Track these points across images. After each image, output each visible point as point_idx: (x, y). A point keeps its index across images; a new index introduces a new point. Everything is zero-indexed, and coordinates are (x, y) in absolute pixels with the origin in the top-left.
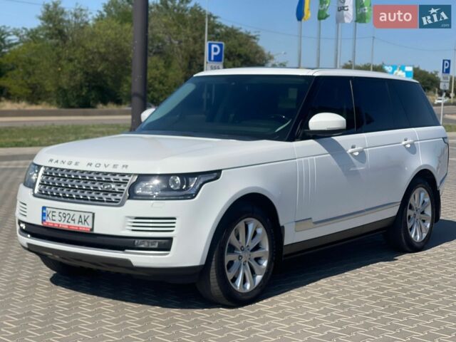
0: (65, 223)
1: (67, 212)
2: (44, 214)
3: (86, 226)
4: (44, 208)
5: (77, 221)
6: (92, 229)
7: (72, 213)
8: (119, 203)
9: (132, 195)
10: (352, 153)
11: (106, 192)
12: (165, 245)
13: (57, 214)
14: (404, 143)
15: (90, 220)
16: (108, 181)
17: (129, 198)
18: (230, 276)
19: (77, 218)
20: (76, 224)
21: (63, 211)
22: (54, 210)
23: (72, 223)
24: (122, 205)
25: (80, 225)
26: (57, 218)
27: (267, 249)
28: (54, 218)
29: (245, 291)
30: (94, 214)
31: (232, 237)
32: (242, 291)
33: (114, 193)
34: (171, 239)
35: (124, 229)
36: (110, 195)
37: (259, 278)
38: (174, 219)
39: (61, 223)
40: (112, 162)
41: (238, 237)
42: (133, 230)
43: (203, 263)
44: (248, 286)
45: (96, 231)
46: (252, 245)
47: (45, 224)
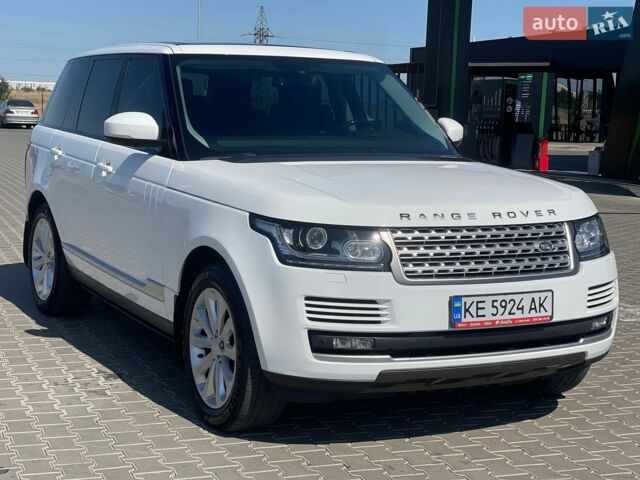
0: (505, 317)
1: (508, 298)
2: (457, 310)
3: (543, 313)
5: (526, 309)
6: (551, 317)
7: (517, 298)
8: (571, 269)
13: (488, 305)
15: (549, 303)
17: (580, 259)
19: (526, 304)
20: (526, 315)
21: (500, 297)
22: (481, 299)
23: (518, 315)
25: (534, 314)
26: (486, 312)
30: (553, 293)
33: (557, 255)
39: (498, 317)
47: (460, 326)
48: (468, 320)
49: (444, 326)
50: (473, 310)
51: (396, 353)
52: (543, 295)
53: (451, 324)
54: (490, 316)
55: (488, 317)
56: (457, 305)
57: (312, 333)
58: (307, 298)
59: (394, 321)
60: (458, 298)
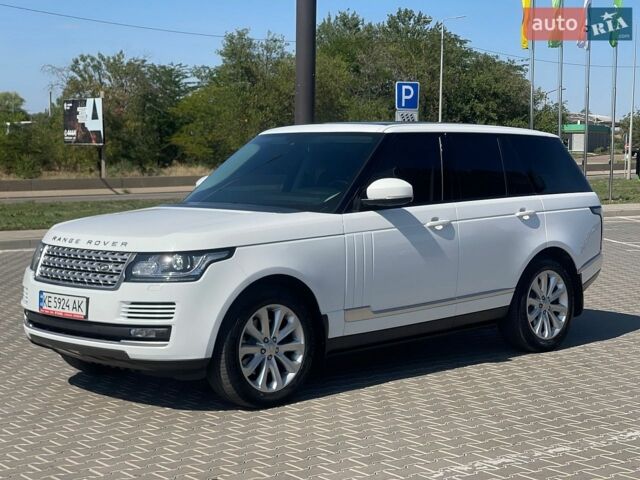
0: (60, 310)
1: (61, 297)
2: (41, 300)
3: (80, 313)
4: (41, 293)
5: (71, 307)
6: (86, 317)
7: (66, 298)
8: (115, 286)
9: (129, 277)
10: (432, 227)
11: (104, 273)
12: (163, 334)
13: (52, 300)
14: (518, 214)
15: (84, 306)
16: (107, 261)
17: (125, 281)
18: (247, 372)
19: (71, 304)
20: (71, 312)
21: (58, 296)
22: (50, 295)
23: (66, 310)
24: (116, 289)
26: (53, 304)
27: (303, 342)
28: (50, 304)
29: (270, 391)
30: (88, 299)
31: (250, 326)
32: (266, 390)
33: (111, 274)
34: (169, 327)
35: (119, 316)
36: (107, 277)
37: (291, 376)
38: (174, 304)
39: (56, 310)
40: (111, 239)
41: (259, 327)
42: (129, 317)
43: (210, 356)
44: (275, 386)
45: (90, 319)
46: (281, 336)
47: (42, 311)
48: (44, 307)
52: (81, 299)
54: (54, 308)
56: (41, 296)
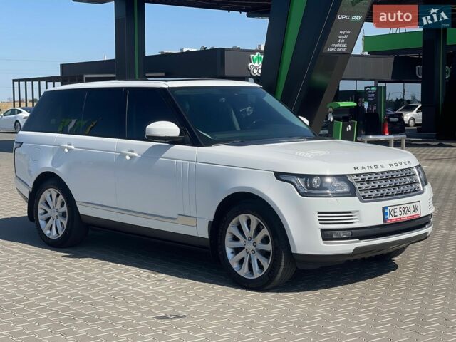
0: (404, 216)
1: (405, 206)
4: (385, 208)
5: (412, 211)
6: (420, 215)
7: (408, 206)
13: (398, 210)
15: (419, 208)
19: (411, 209)
20: (412, 214)
21: (402, 207)
22: (395, 207)
23: (409, 215)
25: (414, 214)
26: (398, 214)
28: (396, 214)
30: (420, 202)
39: (401, 217)
47: (388, 222)
48: (391, 218)
49: (381, 223)
50: (392, 213)
51: (362, 238)
52: (417, 204)
53: (384, 221)
54: (399, 216)
55: (399, 217)
56: (386, 211)
57: (323, 231)
58: (319, 213)
59: (360, 222)
60: (387, 208)
